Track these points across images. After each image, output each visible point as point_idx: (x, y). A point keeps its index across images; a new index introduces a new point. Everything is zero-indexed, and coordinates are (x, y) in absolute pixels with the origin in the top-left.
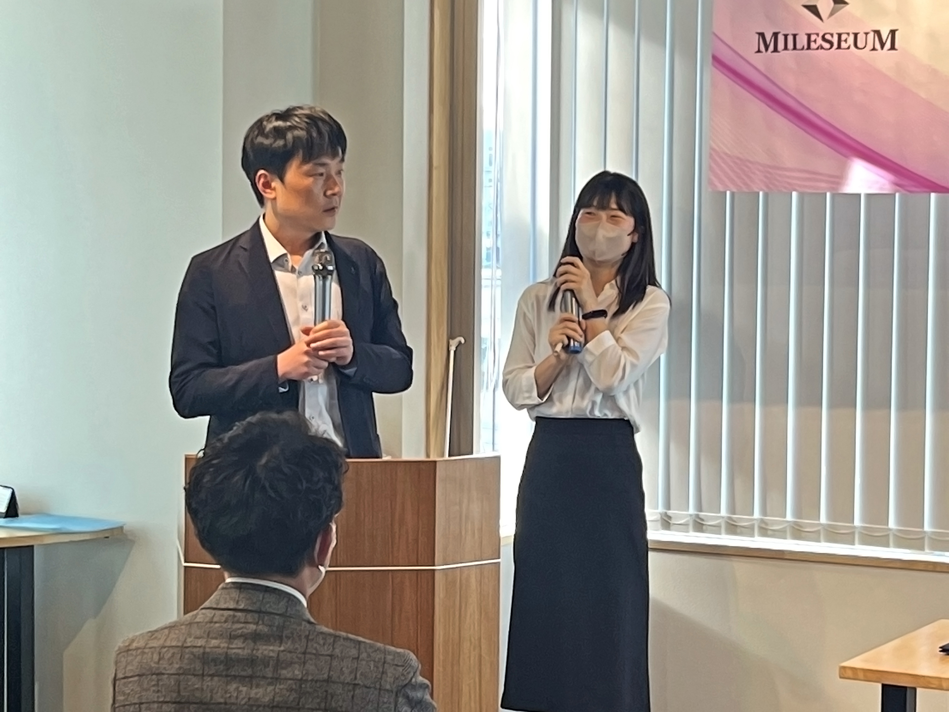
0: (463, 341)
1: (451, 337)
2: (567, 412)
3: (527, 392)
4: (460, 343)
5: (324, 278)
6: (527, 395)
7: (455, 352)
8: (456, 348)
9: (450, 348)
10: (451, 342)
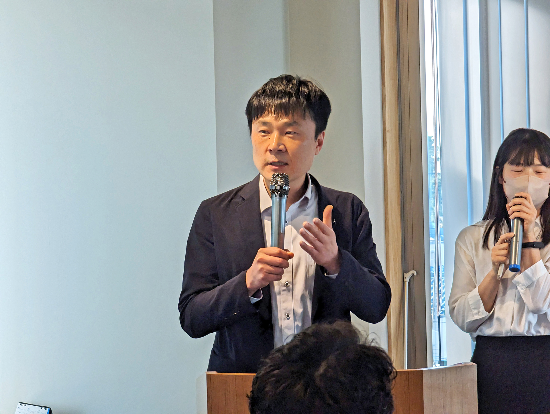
0: (415, 274)
1: (405, 271)
2: (508, 333)
3: (475, 309)
4: (413, 275)
5: (281, 196)
6: (475, 311)
7: (409, 283)
8: (410, 279)
9: (405, 280)
10: (406, 275)
